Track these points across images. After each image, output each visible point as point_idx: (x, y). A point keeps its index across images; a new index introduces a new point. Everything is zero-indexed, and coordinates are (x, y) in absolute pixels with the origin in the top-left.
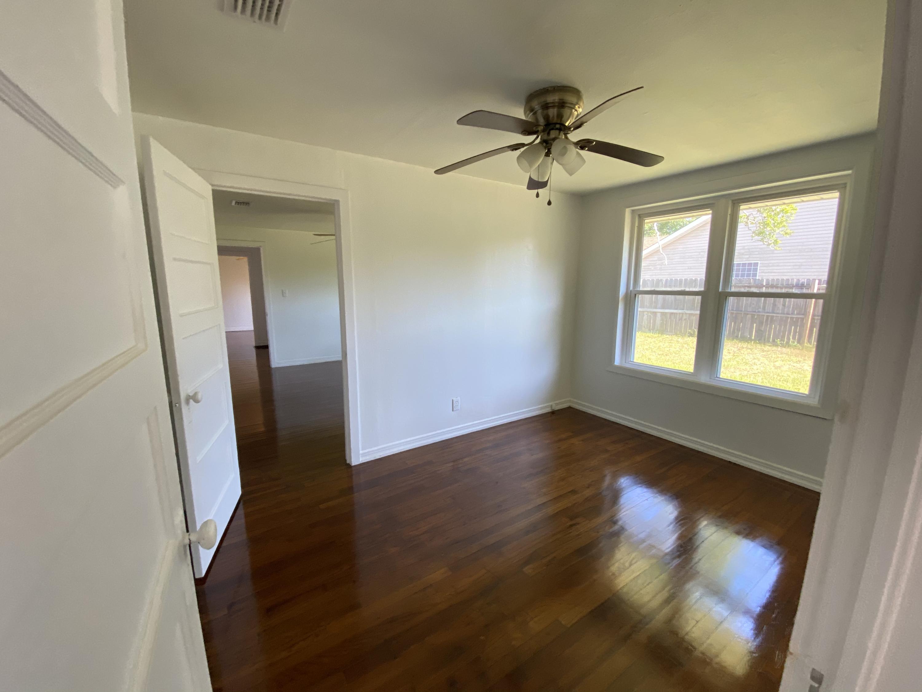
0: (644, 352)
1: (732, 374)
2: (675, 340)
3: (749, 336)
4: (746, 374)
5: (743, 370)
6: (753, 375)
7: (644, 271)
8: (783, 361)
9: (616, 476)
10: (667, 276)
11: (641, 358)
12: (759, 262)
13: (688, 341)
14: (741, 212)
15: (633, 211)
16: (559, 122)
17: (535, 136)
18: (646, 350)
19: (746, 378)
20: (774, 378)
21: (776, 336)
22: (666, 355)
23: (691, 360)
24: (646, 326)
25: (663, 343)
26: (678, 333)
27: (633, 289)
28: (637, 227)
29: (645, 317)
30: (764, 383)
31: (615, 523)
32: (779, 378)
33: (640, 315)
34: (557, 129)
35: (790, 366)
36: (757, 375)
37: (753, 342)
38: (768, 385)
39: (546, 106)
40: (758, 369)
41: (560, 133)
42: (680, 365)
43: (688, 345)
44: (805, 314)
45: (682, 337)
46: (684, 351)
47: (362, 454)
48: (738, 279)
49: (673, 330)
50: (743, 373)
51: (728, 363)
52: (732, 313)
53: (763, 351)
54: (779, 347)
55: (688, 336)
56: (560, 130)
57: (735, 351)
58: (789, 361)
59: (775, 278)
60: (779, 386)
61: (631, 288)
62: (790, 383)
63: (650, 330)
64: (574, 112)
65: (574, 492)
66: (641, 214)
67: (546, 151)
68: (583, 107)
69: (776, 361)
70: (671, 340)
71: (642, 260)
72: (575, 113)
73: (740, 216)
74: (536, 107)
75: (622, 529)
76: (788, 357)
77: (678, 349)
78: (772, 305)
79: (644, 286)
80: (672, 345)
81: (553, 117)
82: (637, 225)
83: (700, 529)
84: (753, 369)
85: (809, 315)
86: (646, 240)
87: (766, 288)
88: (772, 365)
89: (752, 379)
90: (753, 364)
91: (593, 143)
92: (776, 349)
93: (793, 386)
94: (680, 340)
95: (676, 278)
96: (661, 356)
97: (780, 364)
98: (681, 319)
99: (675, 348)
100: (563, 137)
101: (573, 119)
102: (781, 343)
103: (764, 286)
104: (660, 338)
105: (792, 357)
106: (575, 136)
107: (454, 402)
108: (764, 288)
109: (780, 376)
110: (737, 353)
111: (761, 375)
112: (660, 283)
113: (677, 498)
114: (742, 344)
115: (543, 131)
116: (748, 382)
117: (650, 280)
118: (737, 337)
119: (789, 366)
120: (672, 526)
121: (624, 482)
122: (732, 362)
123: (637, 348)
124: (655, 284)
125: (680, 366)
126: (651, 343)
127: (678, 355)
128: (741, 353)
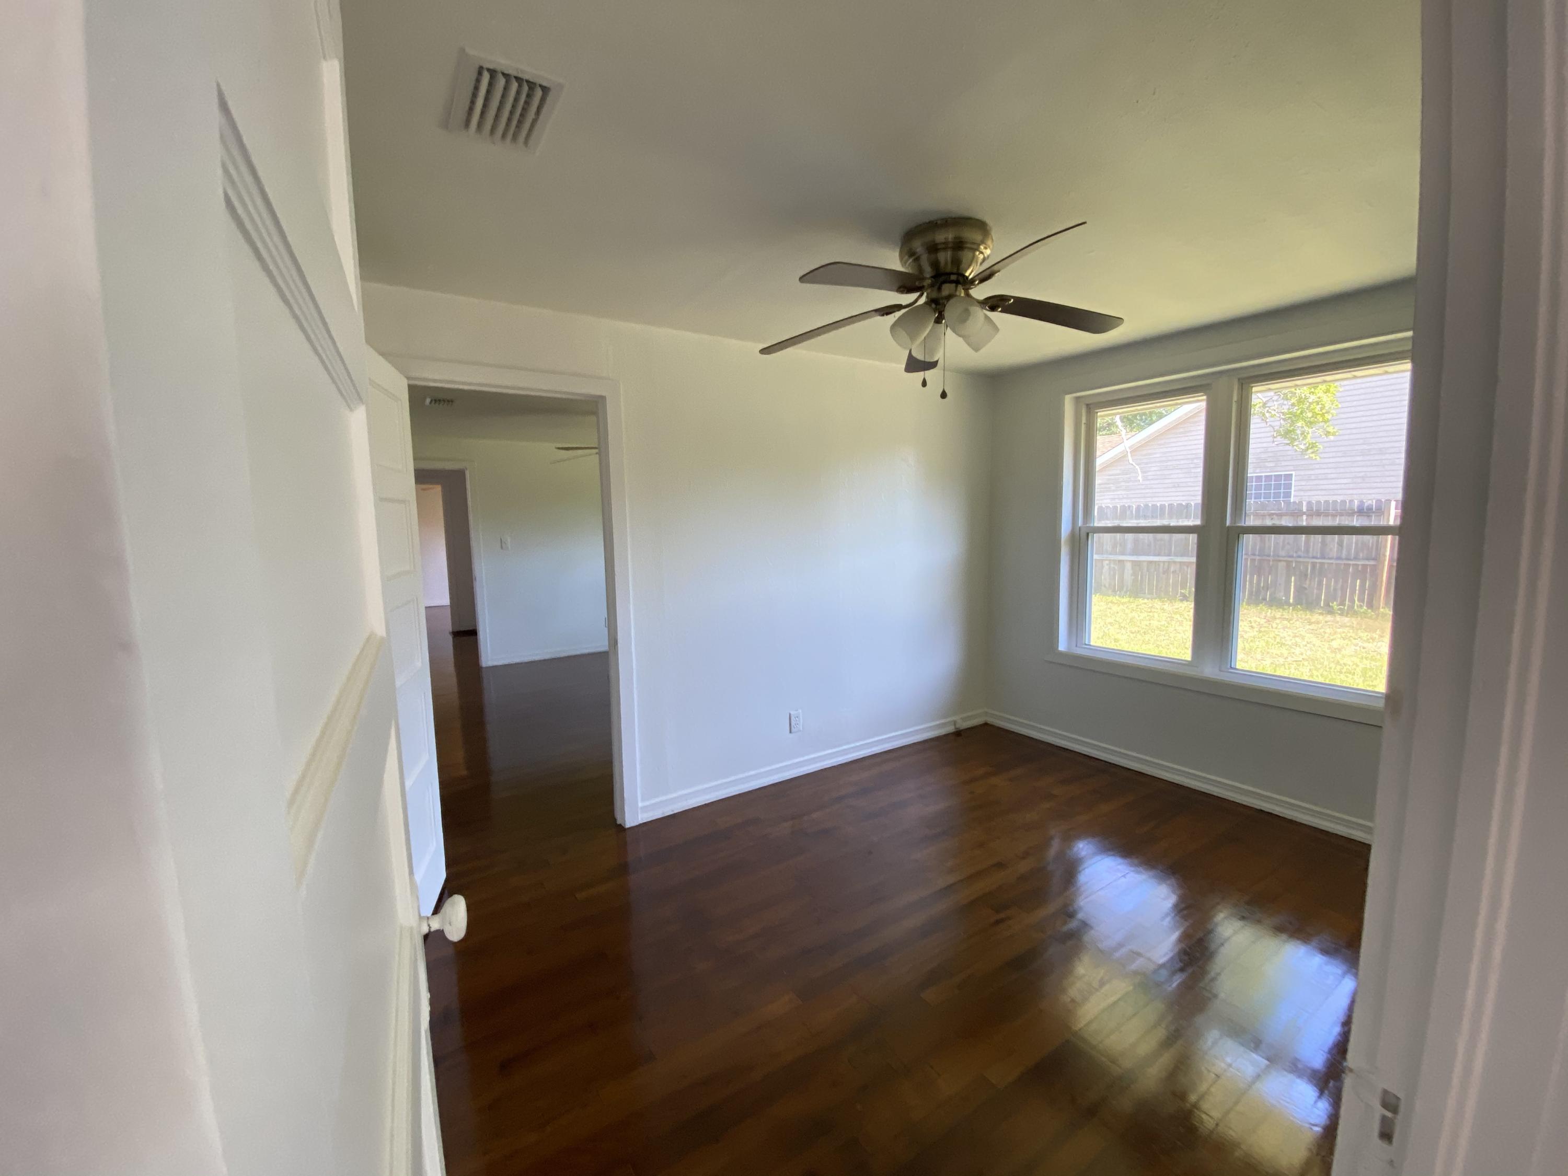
0: (1107, 629)
1: (1259, 663)
2: (1158, 607)
3: (1284, 598)
4: (1283, 663)
5: (1277, 656)
6: (1294, 663)
7: (1101, 492)
8: (1344, 639)
9: (1069, 838)
10: (1138, 500)
11: (1102, 638)
12: (1293, 473)
13: (1180, 609)
14: (1254, 396)
15: (1077, 398)
16: (955, 271)
17: (917, 294)
18: (1109, 625)
19: (1282, 669)
20: (1330, 668)
21: (1331, 597)
22: (1145, 633)
23: (1187, 640)
24: (1107, 585)
25: (1139, 612)
26: (1162, 594)
27: (1083, 524)
28: (1085, 424)
29: (1106, 567)
30: (1314, 677)
31: (1071, 915)
32: (1338, 668)
33: (1096, 566)
34: (952, 282)
35: (1358, 648)
36: (1302, 664)
37: (1291, 608)
38: (1321, 680)
39: (933, 248)
40: (1302, 654)
41: (956, 287)
42: (1168, 649)
43: (1181, 615)
44: (1378, 558)
45: (1169, 602)
46: (1175, 626)
47: (641, 808)
48: (1259, 502)
49: (1154, 591)
50: (1278, 661)
51: (1251, 644)
52: (1253, 560)
53: (1310, 623)
54: (1336, 615)
55: (1181, 599)
56: (957, 282)
57: (1262, 624)
58: (1355, 639)
59: (1322, 499)
60: (1339, 682)
61: (1080, 523)
62: (1359, 676)
63: (1114, 591)
64: (979, 254)
65: (1000, 866)
66: (1090, 404)
67: (936, 315)
68: (991, 246)
69: (1332, 640)
70: (1152, 607)
71: (1096, 474)
72: (979, 256)
73: (1252, 403)
74: (918, 250)
75: (1085, 925)
76: (1353, 632)
77: (1163, 623)
78: (1320, 545)
79: (1099, 520)
80: (1153, 616)
81: (946, 263)
82: (1084, 420)
83: (1216, 925)
84: (1293, 653)
85: (1385, 560)
86: (1101, 440)
87: (1307, 516)
88: (1327, 646)
89: (1293, 670)
90: (1293, 645)
91: (1010, 300)
92: (1332, 619)
93: (1364, 682)
94: (1167, 606)
95: (1155, 503)
96: (1136, 635)
97: (1339, 645)
98: (1166, 572)
99: (1159, 621)
100: (963, 295)
101: (977, 265)
102: (1340, 609)
103: (1304, 513)
104: (1133, 605)
105: (1359, 631)
106: (980, 292)
107: (793, 718)
108: (1305, 517)
109: (1341, 665)
110: (1265, 627)
111: (1309, 663)
112: (1128, 513)
113: (1174, 873)
114: (1273, 611)
115: (932, 286)
116: (1286, 675)
117: (1111, 506)
118: (1264, 599)
119: (1354, 647)
120: (1168, 919)
121: (1083, 848)
122: (1257, 643)
123: (1094, 622)
124: (1118, 514)
125: (1168, 651)
126: (1118, 613)
127: (1164, 632)
128: (1272, 627)
